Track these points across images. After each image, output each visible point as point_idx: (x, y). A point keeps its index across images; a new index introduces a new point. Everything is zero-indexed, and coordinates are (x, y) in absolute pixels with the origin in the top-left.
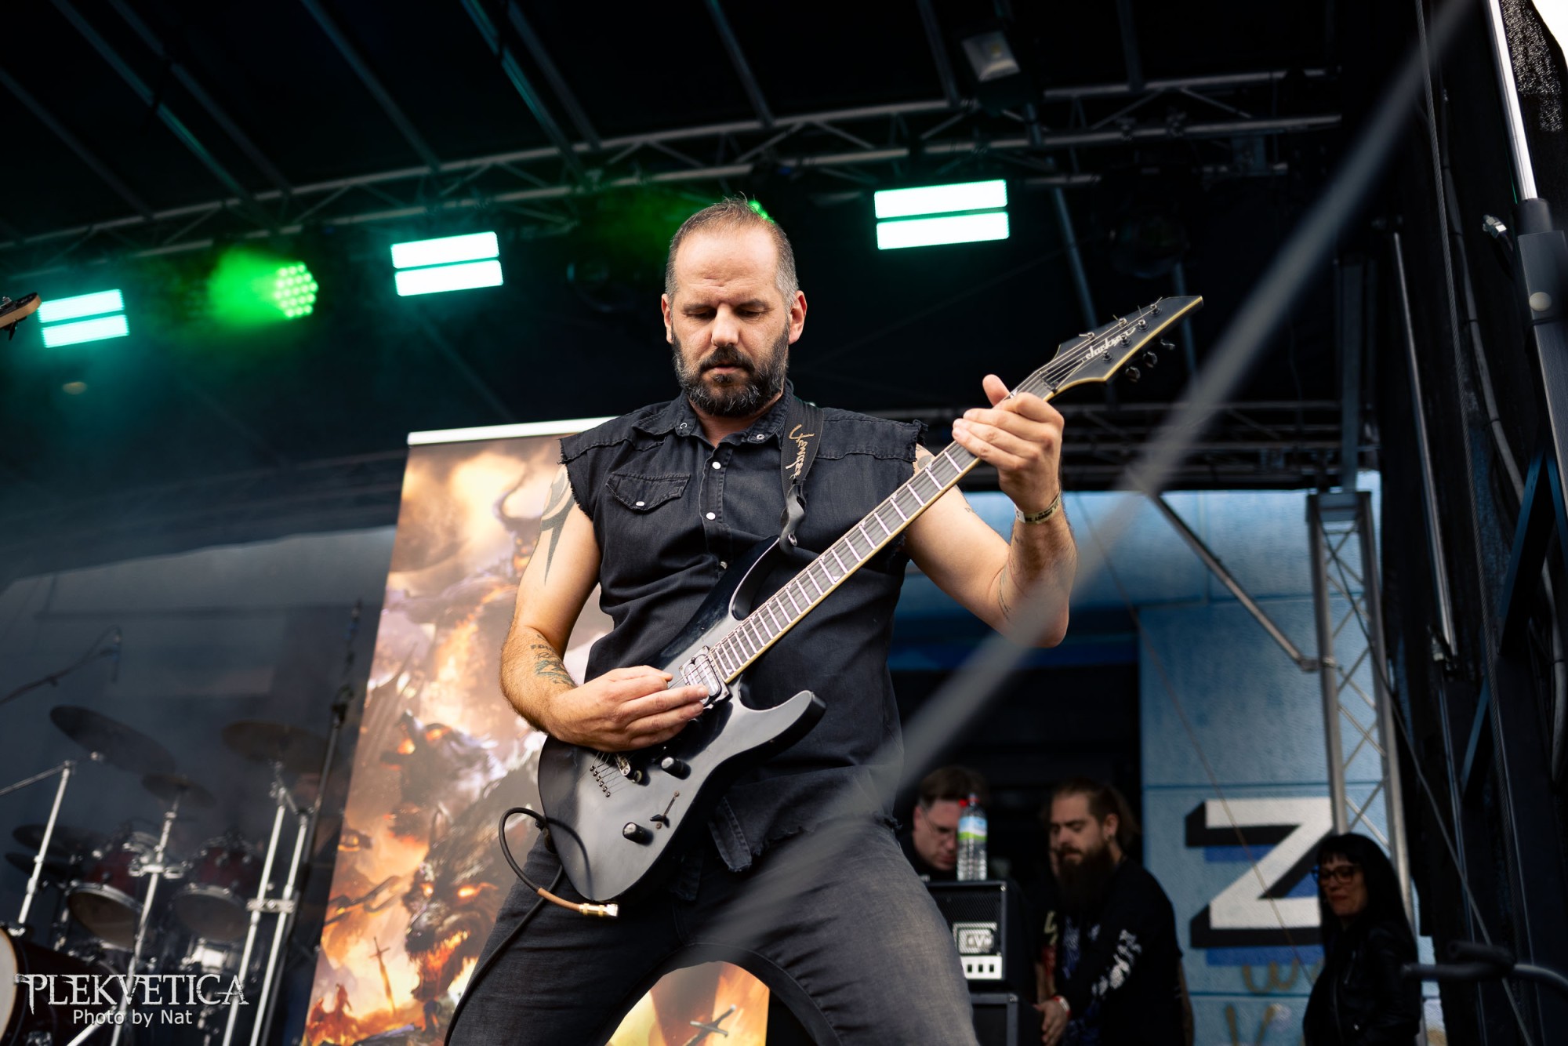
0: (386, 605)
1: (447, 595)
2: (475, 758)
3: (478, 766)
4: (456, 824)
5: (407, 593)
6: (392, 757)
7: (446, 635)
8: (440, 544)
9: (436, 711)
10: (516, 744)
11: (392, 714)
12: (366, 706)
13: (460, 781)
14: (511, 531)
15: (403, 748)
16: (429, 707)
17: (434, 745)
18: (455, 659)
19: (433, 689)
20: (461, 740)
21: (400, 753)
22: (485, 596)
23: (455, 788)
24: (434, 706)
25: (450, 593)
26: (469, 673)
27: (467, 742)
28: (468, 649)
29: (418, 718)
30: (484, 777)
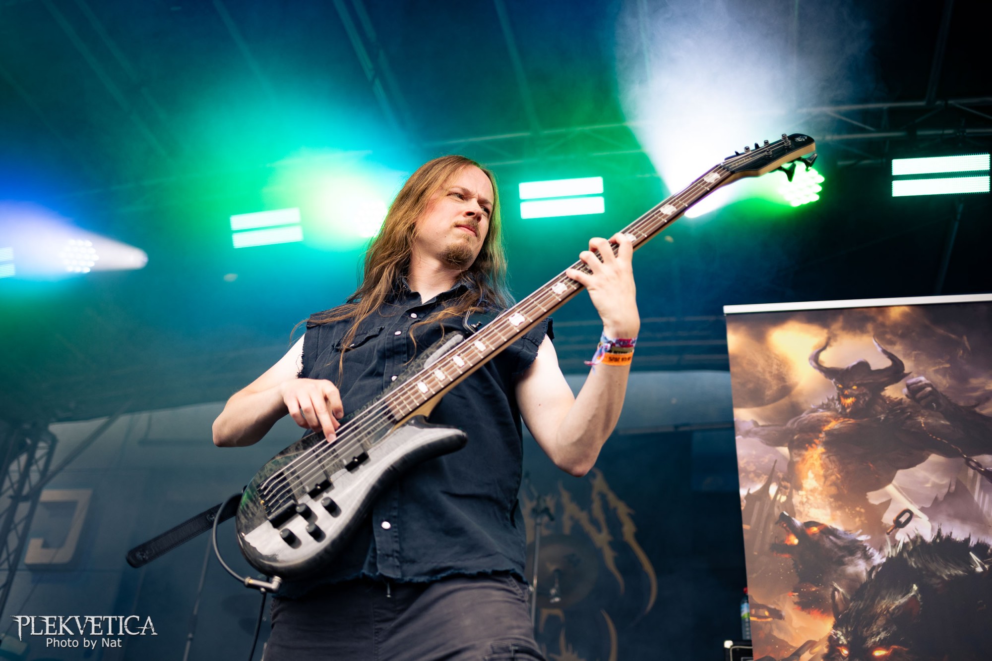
0: (737, 433)
1: (792, 425)
2: (854, 549)
3: (859, 555)
4: (852, 600)
6: (781, 547)
7: (800, 455)
8: (774, 387)
9: (809, 512)
10: (887, 537)
11: (770, 515)
12: (742, 508)
13: (846, 566)
14: (831, 379)
15: (789, 540)
16: (802, 509)
17: (816, 538)
18: (813, 473)
19: (802, 496)
20: (838, 534)
21: (786, 544)
22: (824, 425)
23: (844, 571)
24: (807, 507)
25: (793, 423)
26: (828, 483)
27: (843, 536)
28: (822, 465)
29: (795, 517)
30: (867, 563)
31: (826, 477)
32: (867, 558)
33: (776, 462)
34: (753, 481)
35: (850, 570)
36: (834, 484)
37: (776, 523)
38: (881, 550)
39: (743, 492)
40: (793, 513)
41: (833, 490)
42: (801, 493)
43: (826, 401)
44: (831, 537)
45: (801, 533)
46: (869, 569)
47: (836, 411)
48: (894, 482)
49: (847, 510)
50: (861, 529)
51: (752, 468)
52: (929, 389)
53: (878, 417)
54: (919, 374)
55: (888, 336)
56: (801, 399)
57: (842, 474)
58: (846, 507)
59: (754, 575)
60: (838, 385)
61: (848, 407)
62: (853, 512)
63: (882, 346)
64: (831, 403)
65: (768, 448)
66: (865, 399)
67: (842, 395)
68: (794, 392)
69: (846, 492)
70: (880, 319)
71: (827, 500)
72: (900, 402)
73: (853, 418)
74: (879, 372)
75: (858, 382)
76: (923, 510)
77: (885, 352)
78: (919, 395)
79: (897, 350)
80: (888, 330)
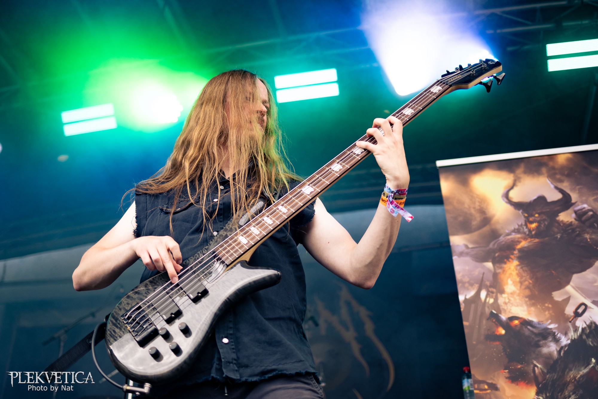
0: (454, 254)
2: (546, 334)
3: (550, 339)
4: (548, 373)
6: (492, 337)
7: (501, 268)
8: (477, 219)
9: (511, 310)
10: (570, 324)
11: (483, 313)
12: (462, 310)
13: (542, 348)
14: (519, 210)
15: (498, 332)
16: (505, 308)
17: (518, 329)
18: (511, 280)
19: (505, 298)
20: (533, 324)
21: (496, 335)
22: (517, 245)
23: (540, 352)
24: (509, 307)
25: (494, 245)
26: (523, 287)
27: (538, 326)
28: (517, 274)
29: (501, 314)
30: (557, 345)
31: (521, 283)
32: (557, 341)
33: (484, 274)
34: (468, 289)
35: (545, 350)
36: (528, 287)
37: (488, 319)
38: (566, 334)
39: (461, 298)
40: (499, 311)
41: (527, 292)
42: (504, 295)
43: (517, 227)
44: (529, 327)
45: (506, 325)
46: (558, 349)
47: (525, 233)
48: (571, 283)
49: (539, 306)
50: (551, 319)
51: (466, 279)
52: (591, 213)
53: (556, 236)
54: (583, 203)
55: (558, 176)
56: (498, 227)
57: (533, 280)
58: (538, 304)
59: (475, 359)
60: (524, 214)
61: (533, 230)
62: (544, 307)
63: (555, 184)
64: (520, 228)
65: (477, 264)
66: (545, 224)
67: (528, 221)
68: (493, 222)
69: (537, 293)
70: (551, 164)
71: (523, 300)
72: (571, 224)
73: (538, 238)
74: (553, 203)
75: (538, 212)
76: (594, 302)
77: (556, 188)
78: (584, 218)
79: (565, 186)
80: (557, 172)
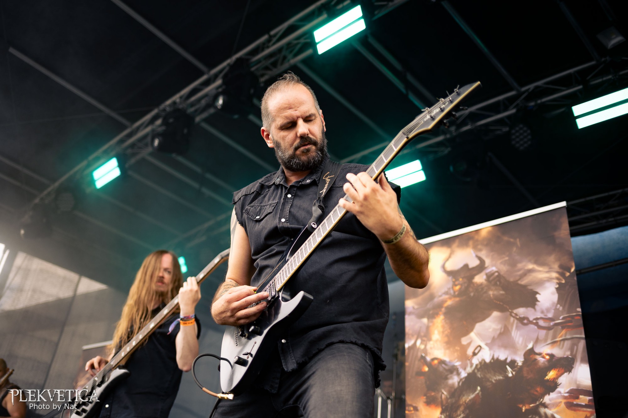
0: (406, 314)
1: (429, 306)
2: (453, 370)
3: (455, 373)
4: (451, 398)
5: (413, 308)
6: (420, 373)
7: (432, 322)
9: (434, 353)
10: (468, 362)
11: (417, 356)
12: (406, 354)
13: (449, 380)
14: (450, 276)
15: (424, 369)
16: (431, 352)
17: (436, 367)
18: (437, 331)
20: (446, 363)
21: (423, 371)
22: (444, 304)
23: (447, 383)
24: (433, 351)
26: (444, 335)
27: (449, 364)
28: (442, 326)
29: (427, 356)
30: (458, 377)
31: (443, 332)
32: (458, 374)
33: (421, 327)
34: (410, 339)
35: (451, 381)
36: (447, 336)
37: (419, 360)
38: (465, 369)
39: (407, 346)
40: (426, 354)
41: (446, 339)
42: (431, 343)
43: (446, 290)
44: (443, 365)
45: (429, 365)
46: (459, 380)
47: (450, 294)
48: (475, 330)
50: (457, 359)
52: (496, 274)
53: (470, 294)
54: (493, 266)
55: (479, 246)
57: (451, 330)
58: (451, 348)
60: (453, 280)
61: (457, 291)
62: (454, 350)
63: (476, 253)
64: (448, 290)
65: (418, 320)
66: (465, 286)
67: (454, 285)
69: (452, 339)
70: (476, 237)
71: (443, 345)
72: (481, 284)
73: (458, 297)
74: (473, 268)
75: (462, 276)
76: (487, 344)
77: (477, 256)
78: (491, 278)
79: (483, 254)
80: (479, 243)
